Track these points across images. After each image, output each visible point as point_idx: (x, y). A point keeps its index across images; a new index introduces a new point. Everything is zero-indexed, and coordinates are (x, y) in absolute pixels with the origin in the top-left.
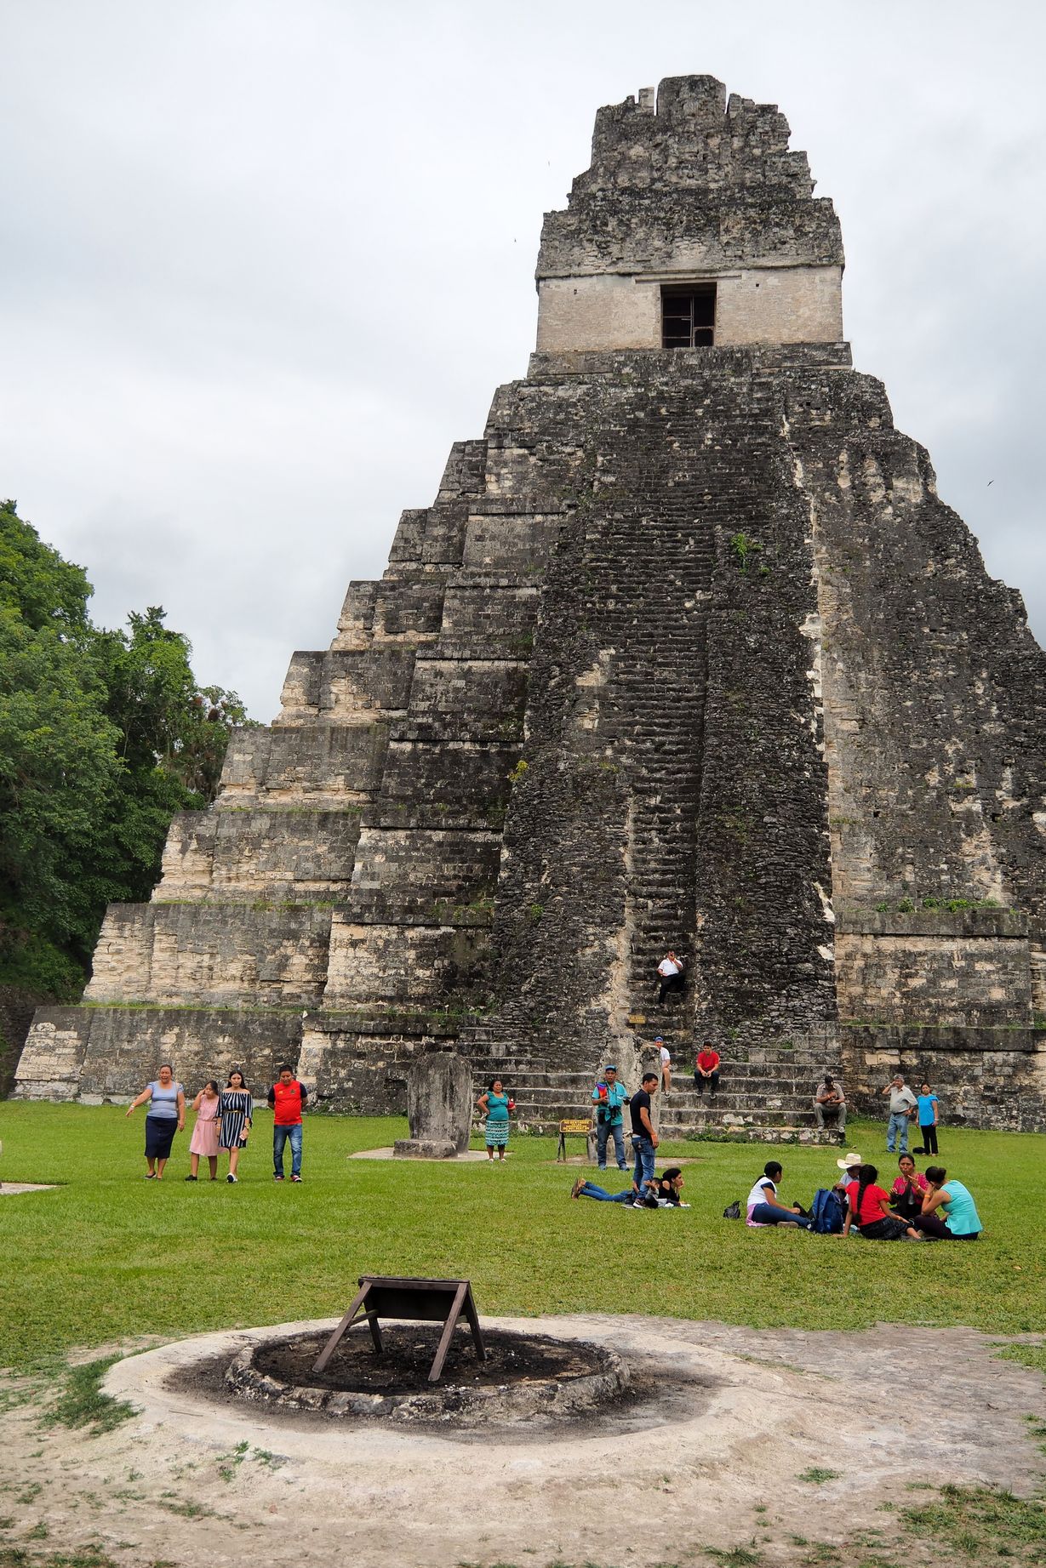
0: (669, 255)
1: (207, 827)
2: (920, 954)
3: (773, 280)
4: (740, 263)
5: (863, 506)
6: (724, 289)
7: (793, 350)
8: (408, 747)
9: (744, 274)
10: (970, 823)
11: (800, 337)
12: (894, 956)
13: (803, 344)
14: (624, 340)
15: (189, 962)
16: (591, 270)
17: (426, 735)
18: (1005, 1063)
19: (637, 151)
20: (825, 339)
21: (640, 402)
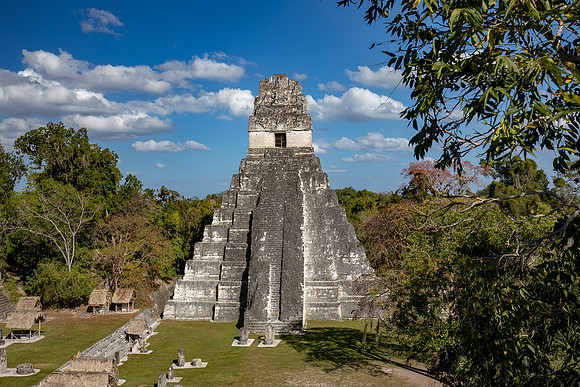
0: (276, 127)
1: (193, 265)
2: (320, 289)
3: (297, 133)
4: (291, 129)
5: (314, 192)
6: (288, 135)
7: (302, 149)
9: (292, 131)
10: (331, 262)
11: (303, 146)
12: (316, 289)
13: (304, 148)
14: (267, 146)
15: (192, 292)
16: (260, 130)
17: (232, 246)
19: (269, 93)
20: (309, 146)
21: (271, 166)
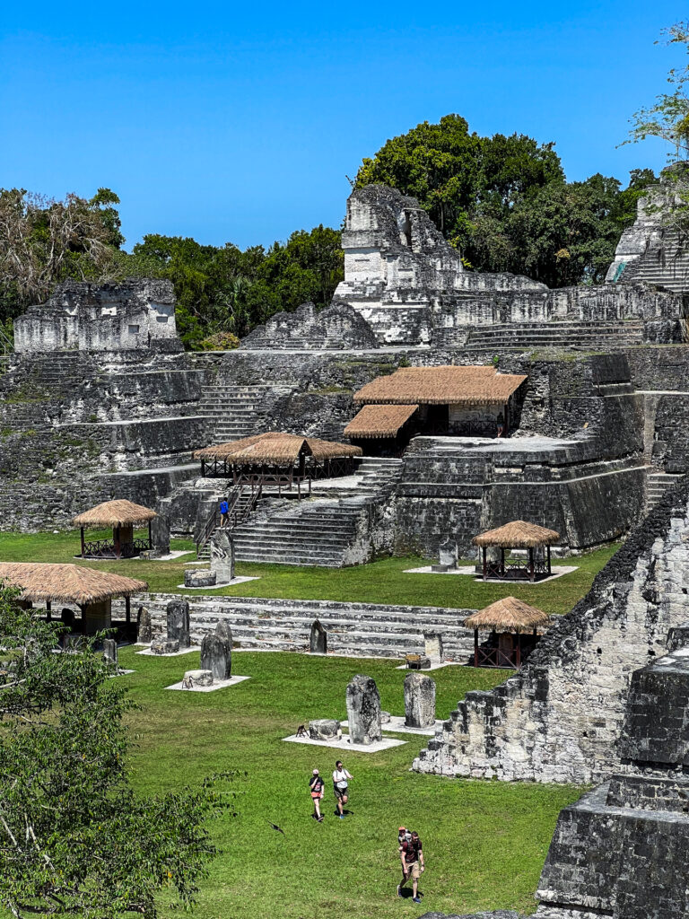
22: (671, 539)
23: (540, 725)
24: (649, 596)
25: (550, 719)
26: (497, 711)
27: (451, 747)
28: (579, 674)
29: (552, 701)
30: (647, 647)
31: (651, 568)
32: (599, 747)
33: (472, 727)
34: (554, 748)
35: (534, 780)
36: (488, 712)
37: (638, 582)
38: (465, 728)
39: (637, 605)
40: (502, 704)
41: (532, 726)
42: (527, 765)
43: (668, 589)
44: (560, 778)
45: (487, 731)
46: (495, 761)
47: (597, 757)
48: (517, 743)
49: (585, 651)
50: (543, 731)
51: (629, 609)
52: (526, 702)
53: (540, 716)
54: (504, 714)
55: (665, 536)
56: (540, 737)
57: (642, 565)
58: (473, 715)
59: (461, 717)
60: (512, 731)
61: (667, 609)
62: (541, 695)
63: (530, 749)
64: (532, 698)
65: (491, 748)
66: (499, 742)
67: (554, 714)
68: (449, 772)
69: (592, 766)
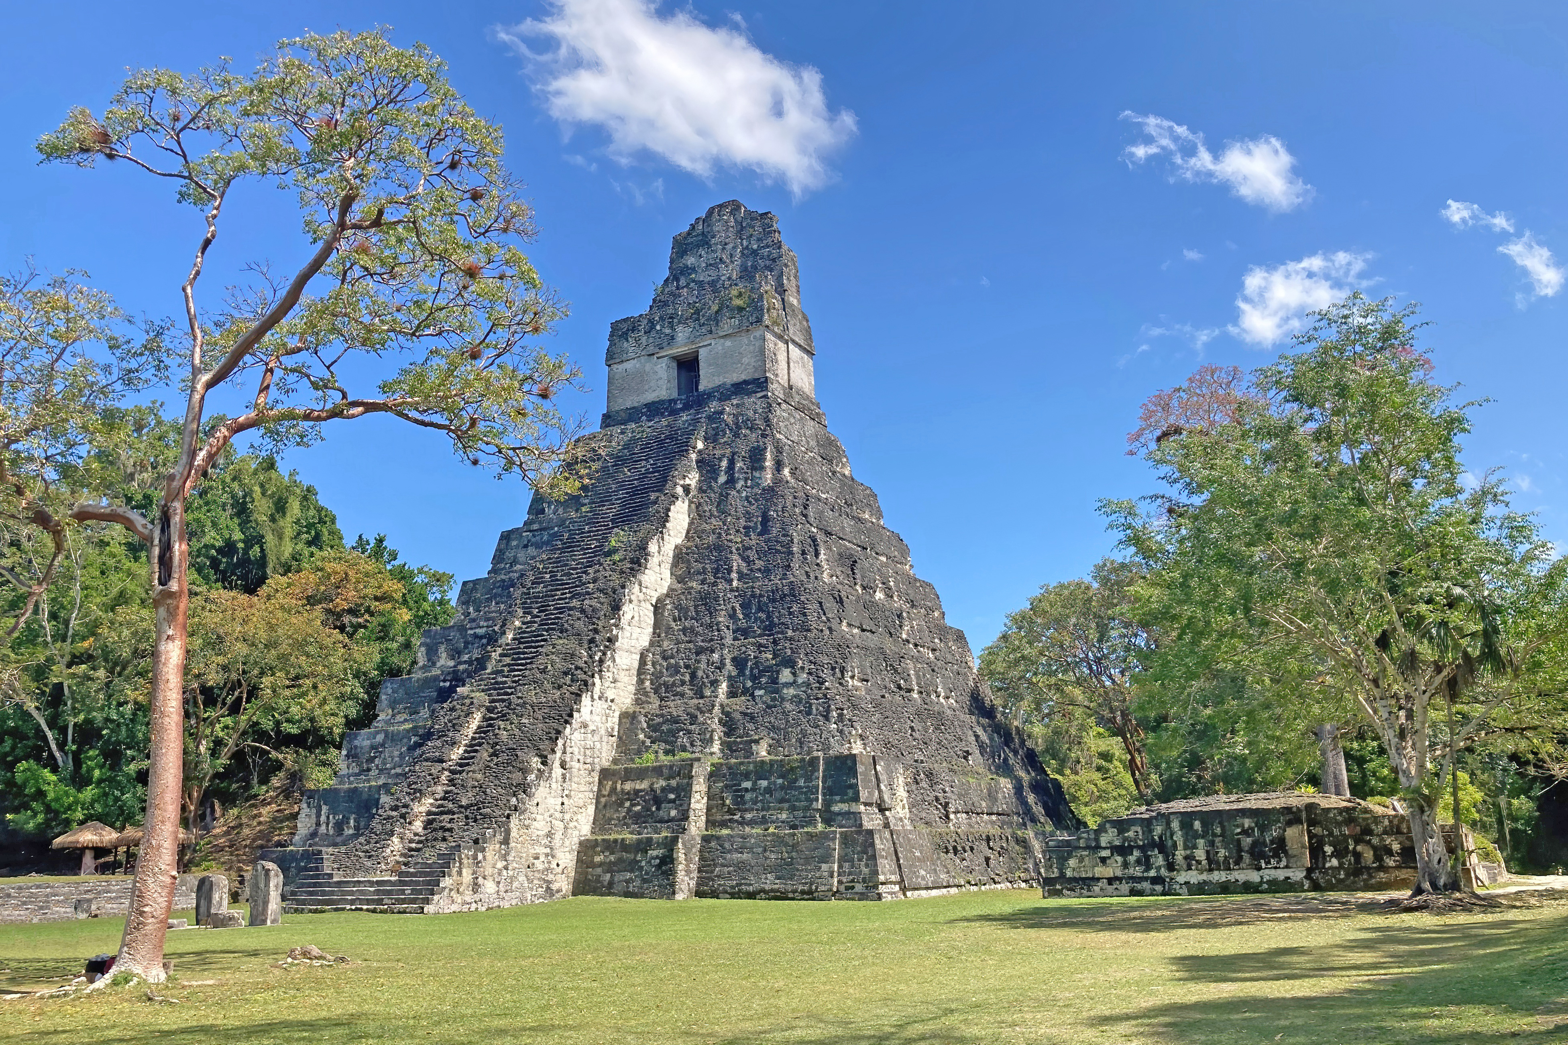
0: (673, 338)
2: (641, 791)
3: (728, 343)
4: (709, 336)
6: (703, 354)
7: (737, 387)
8: (448, 684)
9: (713, 342)
11: (744, 377)
12: (628, 793)
13: (745, 382)
14: (650, 397)
16: (632, 355)
18: (657, 857)
20: (757, 376)
22: (574, 726)
23: (504, 863)
24: (563, 765)
25: (510, 858)
26: (480, 856)
27: (451, 890)
28: (527, 823)
29: (512, 845)
30: (560, 800)
31: (564, 745)
32: (536, 874)
33: (464, 871)
34: (513, 878)
35: (499, 907)
36: (475, 857)
37: (559, 754)
38: (460, 873)
39: (557, 771)
40: (483, 850)
41: (500, 865)
42: (495, 896)
43: (572, 760)
44: (514, 902)
45: (474, 873)
46: (477, 897)
47: (536, 882)
48: (491, 879)
49: (530, 804)
50: (506, 868)
51: (554, 775)
52: (498, 846)
53: (504, 857)
54: (484, 857)
55: (570, 724)
56: (505, 872)
57: (560, 742)
58: (465, 861)
59: (457, 864)
60: (489, 871)
61: (571, 773)
62: (506, 841)
63: (499, 883)
64: (501, 843)
65: (476, 887)
66: (480, 880)
67: (513, 854)
68: (448, 911)
69: (531, 889)
